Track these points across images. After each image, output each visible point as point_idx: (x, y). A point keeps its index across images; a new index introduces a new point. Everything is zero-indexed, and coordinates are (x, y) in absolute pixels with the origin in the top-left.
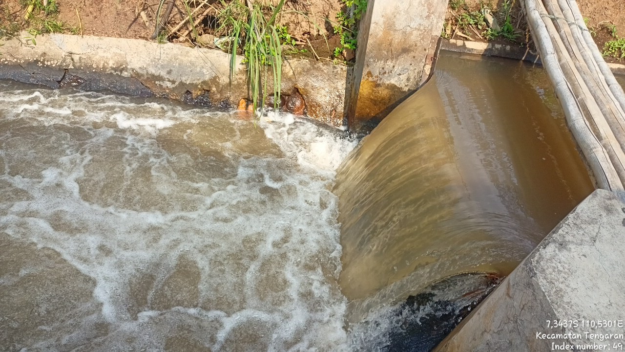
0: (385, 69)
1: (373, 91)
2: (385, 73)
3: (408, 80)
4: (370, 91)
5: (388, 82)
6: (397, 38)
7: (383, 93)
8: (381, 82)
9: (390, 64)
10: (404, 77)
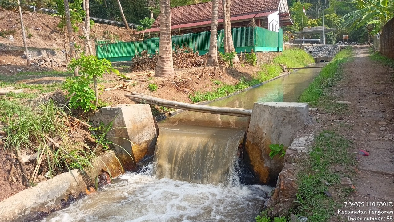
0: (140, 137)
1: (139, 148)
2: (140, 138)
3: (150, 135)
4: (138, 148)
5: (143, 141)
6: (139, 125)
7: (144, 145)
8: (141, 142)
9: (141, 134)
10: (148, 136)
